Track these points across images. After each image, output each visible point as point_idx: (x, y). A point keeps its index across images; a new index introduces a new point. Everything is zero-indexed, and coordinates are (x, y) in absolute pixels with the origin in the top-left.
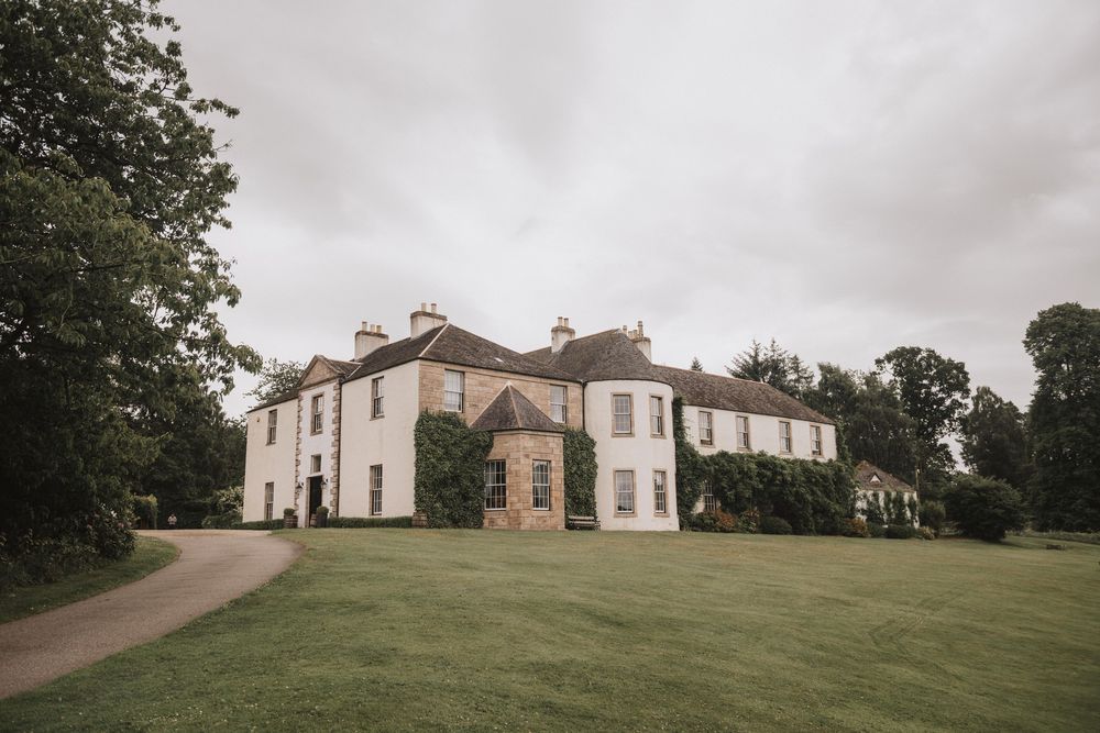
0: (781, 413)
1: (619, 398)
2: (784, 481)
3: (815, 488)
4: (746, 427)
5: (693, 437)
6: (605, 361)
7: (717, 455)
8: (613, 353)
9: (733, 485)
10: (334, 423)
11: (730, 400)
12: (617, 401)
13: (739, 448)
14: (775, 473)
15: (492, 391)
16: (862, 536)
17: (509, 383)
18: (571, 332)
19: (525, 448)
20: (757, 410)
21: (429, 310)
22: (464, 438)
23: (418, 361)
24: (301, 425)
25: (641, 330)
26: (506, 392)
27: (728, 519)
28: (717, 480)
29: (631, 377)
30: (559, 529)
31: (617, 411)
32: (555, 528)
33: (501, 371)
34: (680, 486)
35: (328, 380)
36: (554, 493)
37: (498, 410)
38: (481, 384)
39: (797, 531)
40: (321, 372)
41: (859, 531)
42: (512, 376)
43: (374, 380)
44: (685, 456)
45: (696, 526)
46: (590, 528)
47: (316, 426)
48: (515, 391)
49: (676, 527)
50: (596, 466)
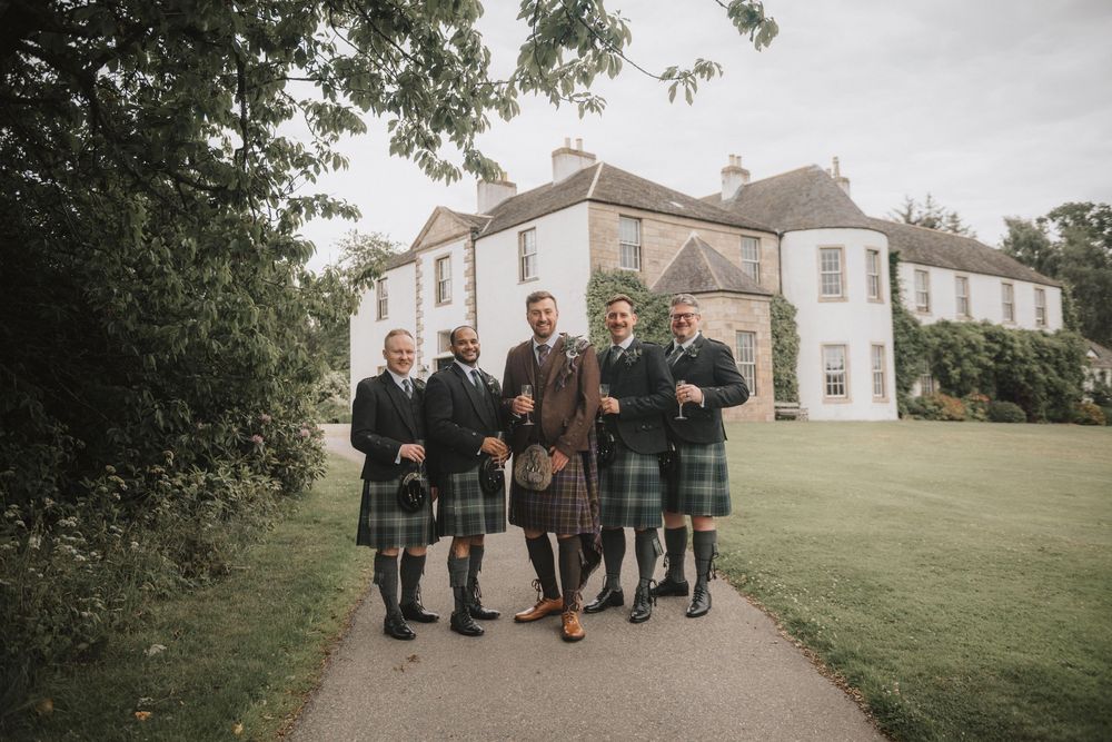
0: (1002, 273)
1: (827, 252)
2: (1014, 357)
3: (1047, 365)
4: (965, 289)
5: (910, 302)
6: (805, 205)
7: (937, 325)
8: (814, 195)
9: (958, 362)
10: (467, 290)
11: (944, 255)
12: (823, 257)
13: (958, 317)
14: (1004, 346)
15: (674, 243)
16: (1096, 424)
17: (694, 234)
18: (745, 174)
19: (726, 315)
20: (976, 269)
21: (574, 146)
22: (647, 304)
23: (587, 203)
24: (421, 294)
25: (837, 169)
26: (692, 244)
27: (954, 405)
28: (938, 356)
29: (841, 224)
30: (768, 419)
31: (824, 269)
32: (763, 419)
33: (685, 217)
34: (899, 362)
35: (457, 237)
36: (761, 374)
37: (686, 268)
38: (662, 235)
39: (1031, 419)
40: (446, 227)
41: (1094, 418)
42: (697, 224)
43: (521, 233)
44: (905, 325)
45: (918, 413)
46: (792, 418)
47: (441, 296)
48: (703, 243)
49: (894, 416)
50: (797, 340)
